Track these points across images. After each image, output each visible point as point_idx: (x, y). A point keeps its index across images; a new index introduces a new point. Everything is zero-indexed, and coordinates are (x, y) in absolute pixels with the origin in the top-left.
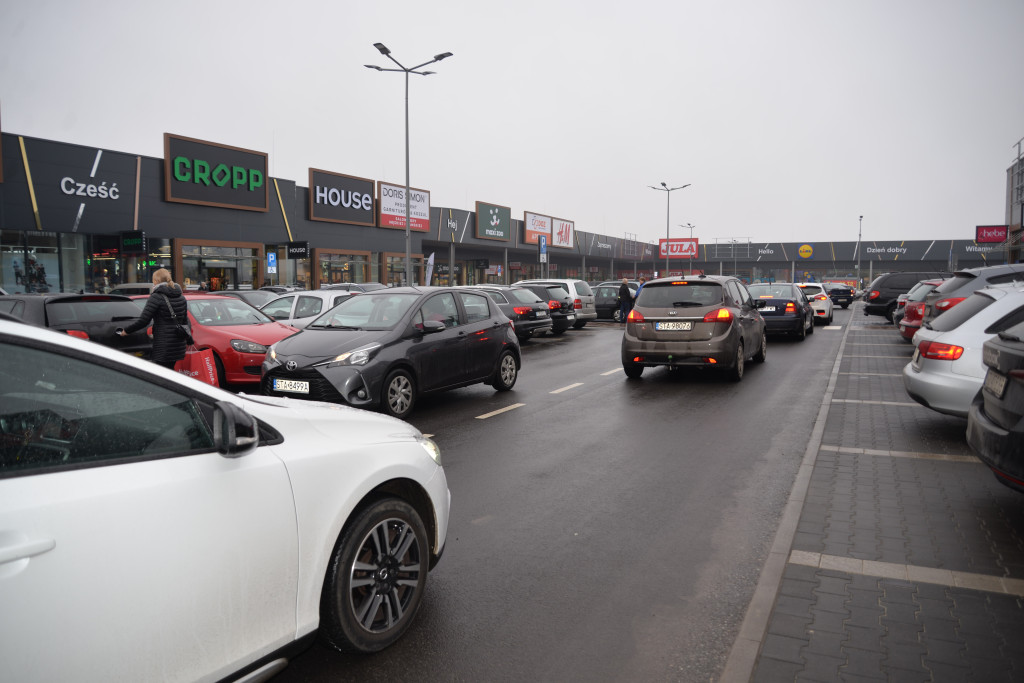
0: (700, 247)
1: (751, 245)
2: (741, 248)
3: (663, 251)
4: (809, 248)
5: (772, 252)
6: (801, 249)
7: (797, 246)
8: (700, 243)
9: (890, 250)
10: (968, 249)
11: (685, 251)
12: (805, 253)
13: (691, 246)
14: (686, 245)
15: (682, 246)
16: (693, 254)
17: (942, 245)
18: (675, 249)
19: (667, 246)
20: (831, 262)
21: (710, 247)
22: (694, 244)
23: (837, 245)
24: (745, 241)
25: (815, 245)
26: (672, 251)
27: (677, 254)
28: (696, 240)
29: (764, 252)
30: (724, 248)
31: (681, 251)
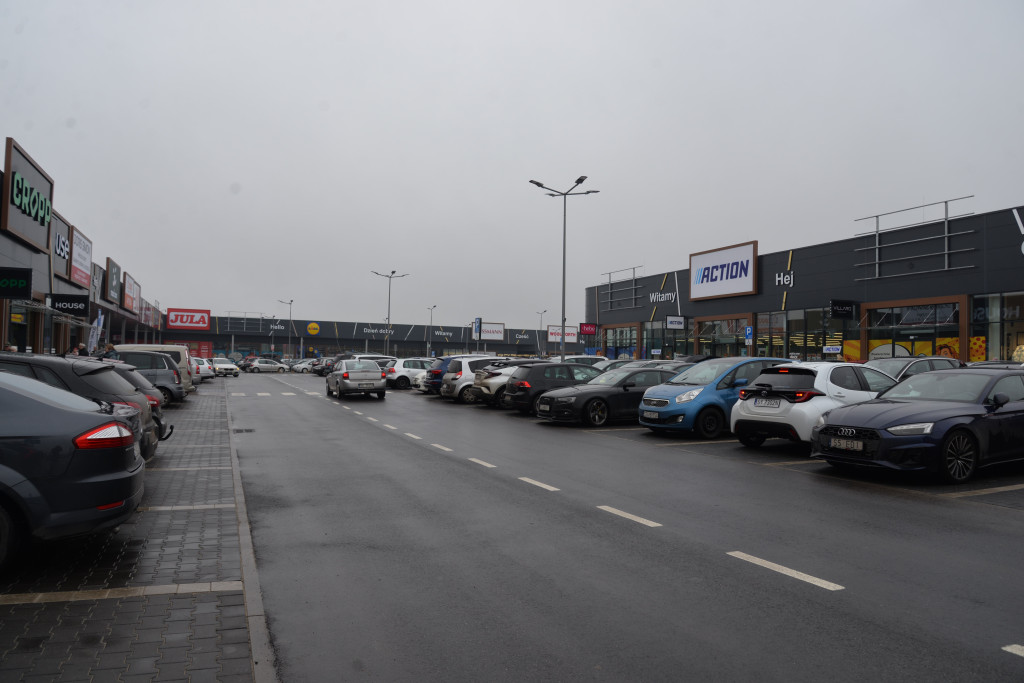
0: (212, 320)
1: (263, 320)
2: (252, 322)
3: (172, 321)
4: (316, 326)
5: (283, 328)
6: (310, 326)
7: (305, 324)
8: (212, 315)
9: (381, 331)
10: (437, 333)
11: (197, 323)
12: (313, 330)
13: (203, 317)
14: (197, 317)
15: (192, 317)
16: (205, 325)
17: (419, 329)
18: (185, 320)
19: (177, 316)
20: (335, 339)
21: (222, 320)
22: (206, 316)
23: (341, 325)
24: (258, 316)
25: (321, 324)
26: (182, 321)
27: (187, 324)
28: (208, 312)
29: (276, 327)
30: (236, 321)
31: (191, 322)
